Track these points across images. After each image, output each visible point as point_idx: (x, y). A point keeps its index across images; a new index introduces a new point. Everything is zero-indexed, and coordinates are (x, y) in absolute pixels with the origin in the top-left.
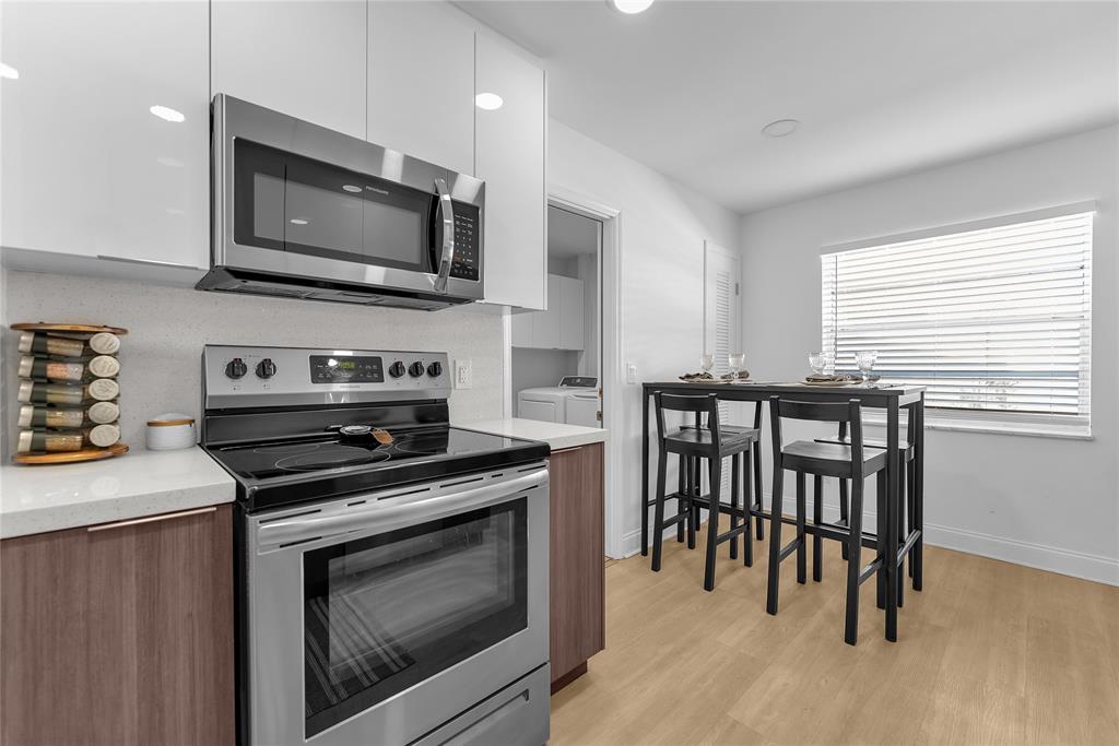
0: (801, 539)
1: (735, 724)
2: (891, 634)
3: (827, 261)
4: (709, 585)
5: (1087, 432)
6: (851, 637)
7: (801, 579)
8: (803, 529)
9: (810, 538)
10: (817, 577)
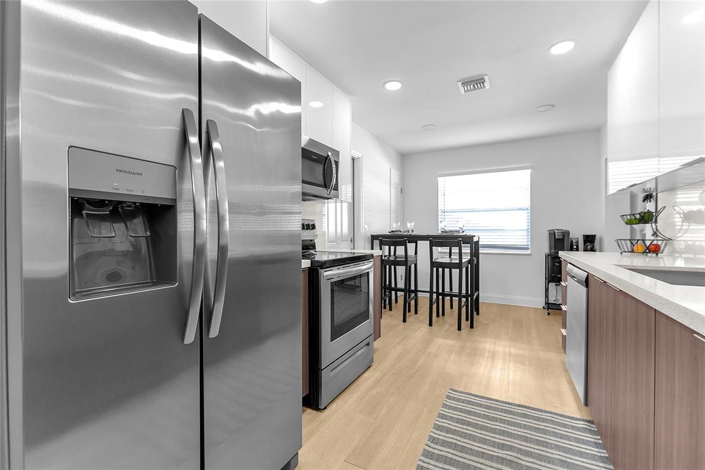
0: (438, 298)
1: (430, 353)
2: (472, 327)
3: (440, 180)
4: (404, 321)
5: (528, 252)
6: (459, 329)
7: (438, 316)
8: (438, 294)
9: (441, 297)
10: (443, 314)
